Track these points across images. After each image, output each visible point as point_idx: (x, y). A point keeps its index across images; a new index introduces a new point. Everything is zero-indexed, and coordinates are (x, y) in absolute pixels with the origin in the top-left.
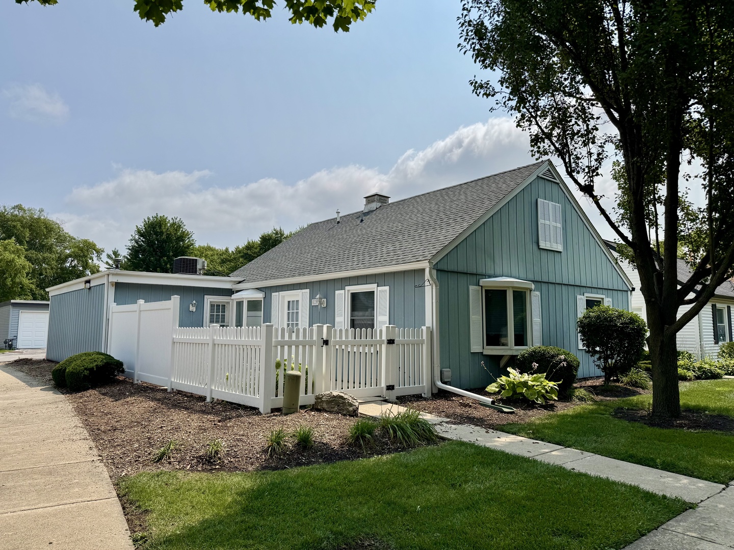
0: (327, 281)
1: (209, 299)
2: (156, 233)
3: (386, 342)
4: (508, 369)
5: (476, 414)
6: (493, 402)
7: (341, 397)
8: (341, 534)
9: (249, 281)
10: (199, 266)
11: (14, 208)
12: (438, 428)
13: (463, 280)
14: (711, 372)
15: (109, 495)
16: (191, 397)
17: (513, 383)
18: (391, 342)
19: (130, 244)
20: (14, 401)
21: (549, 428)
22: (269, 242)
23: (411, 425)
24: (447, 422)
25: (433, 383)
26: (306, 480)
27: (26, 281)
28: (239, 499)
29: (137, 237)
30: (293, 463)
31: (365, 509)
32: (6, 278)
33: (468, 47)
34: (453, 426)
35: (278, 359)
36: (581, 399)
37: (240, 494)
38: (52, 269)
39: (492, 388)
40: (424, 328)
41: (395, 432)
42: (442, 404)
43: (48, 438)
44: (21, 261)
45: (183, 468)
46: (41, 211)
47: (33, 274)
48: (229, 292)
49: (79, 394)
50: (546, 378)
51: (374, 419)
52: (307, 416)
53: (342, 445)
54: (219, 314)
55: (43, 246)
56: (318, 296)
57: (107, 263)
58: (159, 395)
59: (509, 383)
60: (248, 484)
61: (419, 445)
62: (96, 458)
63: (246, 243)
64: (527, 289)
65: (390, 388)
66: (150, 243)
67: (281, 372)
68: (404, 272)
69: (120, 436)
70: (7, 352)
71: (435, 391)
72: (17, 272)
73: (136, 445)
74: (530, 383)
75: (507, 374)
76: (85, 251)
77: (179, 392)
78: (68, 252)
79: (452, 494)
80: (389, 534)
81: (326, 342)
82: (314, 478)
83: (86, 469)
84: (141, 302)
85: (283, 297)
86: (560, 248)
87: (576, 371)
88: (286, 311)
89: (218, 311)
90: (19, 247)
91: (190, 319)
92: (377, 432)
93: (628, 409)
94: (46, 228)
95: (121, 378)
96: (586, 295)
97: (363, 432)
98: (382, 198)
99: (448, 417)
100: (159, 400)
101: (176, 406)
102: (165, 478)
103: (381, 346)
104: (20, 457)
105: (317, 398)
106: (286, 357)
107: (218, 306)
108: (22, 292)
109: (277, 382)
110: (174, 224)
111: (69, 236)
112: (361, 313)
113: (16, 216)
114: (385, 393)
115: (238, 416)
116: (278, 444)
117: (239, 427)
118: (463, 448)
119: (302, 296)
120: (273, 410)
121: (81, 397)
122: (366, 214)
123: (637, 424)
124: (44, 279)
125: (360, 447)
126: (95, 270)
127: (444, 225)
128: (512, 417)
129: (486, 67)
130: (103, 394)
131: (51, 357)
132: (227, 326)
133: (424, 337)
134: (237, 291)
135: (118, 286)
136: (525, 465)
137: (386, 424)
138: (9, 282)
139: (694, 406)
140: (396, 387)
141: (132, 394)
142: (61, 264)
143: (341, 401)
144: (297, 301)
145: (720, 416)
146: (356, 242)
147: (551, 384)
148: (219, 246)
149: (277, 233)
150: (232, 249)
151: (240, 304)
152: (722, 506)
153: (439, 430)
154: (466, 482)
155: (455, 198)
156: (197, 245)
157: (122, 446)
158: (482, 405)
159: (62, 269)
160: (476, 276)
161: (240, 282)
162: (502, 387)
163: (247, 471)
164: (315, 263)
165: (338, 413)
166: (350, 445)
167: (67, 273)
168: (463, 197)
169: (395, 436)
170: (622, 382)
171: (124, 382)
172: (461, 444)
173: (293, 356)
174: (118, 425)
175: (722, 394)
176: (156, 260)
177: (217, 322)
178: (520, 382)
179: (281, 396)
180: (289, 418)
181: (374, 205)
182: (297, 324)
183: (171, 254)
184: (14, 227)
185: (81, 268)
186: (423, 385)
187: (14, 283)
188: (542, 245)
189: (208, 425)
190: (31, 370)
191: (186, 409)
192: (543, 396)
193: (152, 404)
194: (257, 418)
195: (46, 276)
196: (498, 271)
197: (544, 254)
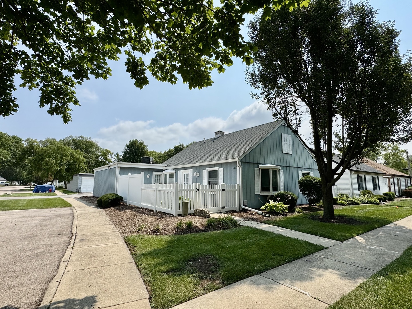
0: (199, 166)
1: (154, 173)
2: (134, 146)
3: (221, 190)
4: (269, 200)
5: (255, 217)
6: (262, 213)
7: (204, 211)
8: (200, 253)
9: (169, 166)
10: (151, 160)
11: (79, 137)
12: (239, 222)
13: (252, 166)
14: (355, 202)
15: (122, 242)
16: (149, 210)
17: (271, 206)
18: (223, 190)
19: (124, 151)
20: (84, 211)
21: (281, 222)
22: (178, 149)
23: (229, 220)
24: (243, 220)
25: (240, 206)
26: (190, 238)
27: (84, 166)
28: (166, 243)
29: (126, 148)
30: (185, 233)
31: (209, 247)
32: (76, 164)
33: (249, 81)
34: (246, 221)
35: (180, 196)
36: (298, 212)
37: (167, 242)
38: (93, 161)
39: (263, 208)
40: (236, 184)
41: (223, 223)
42: (243, 214)
43: (98, 224)
44: (82, 158)
45: (147, 234)
46: (90, 138)
47: (86, 163)
48: (162, 170)
49: (107, 209)
50: (283, 204)
51: (216, 219)
52: (191, 217)
53: (203, 227)
54: (158, 179)
55: (90, 152)
56: (196, 172)
57: (114, 158)
58: (137, 210)
59: (269, 206)
60: (169, 239)
61: (231, 227)
62: (116, 231)
63: (168, 150)
64: (278, 169)
65: (223, 208)
66: (131, 150)
67: (181, 201)
68: (229, 163)
69: (124, 223)
70: (77, 194)
71: (241, 209)
72: (81, 162)
73: (130, 226)
74: (277, 206)
75: (269, 202)
76: (106, 153)
77: (144, 208)
78: (99, 154)
79: (240, 242)
80: (216, 254)
81: (198, 190)
82: (192, 237)
83: (113, 234)
84: (130, 174)
85: (183, 172)
86: (291, 153)
87: (296, 201)
88: (184, 178)
89: (158, 178)
90: (81, 152)
91: (148, 181)
92: (216, 223)
93: (315, 216)
94: (91, 145)
95: (122, 203)
96: (302, 171)
97: (211, 222)
98: (222, 133)
99: (244, 218)
100: (137, 211)
101: (143, 213)
102: (141, 237)
103: (219, 191)
104: (90, 230)
105: (195, 211)
106: (183, 195)
107: (158, 176)
108: (82, 170)
109: (180, 205)
110: (140, 142)
111: (100, 148)
112: (213, 179)
113: (80, 140)
114: (221, 210)
115: (165, 217)
116: (180, 226)
117: (166, 220)
118: (247, 228)
119: (190, 172)
120: (179, 215)
121: (108, 210)
122: (215, 139)
123: (316, 221)
124: (90, 165)
125: (210, 228)
126: (110, 161)
127: (245, 144)
128: (269, 218)
129: (256, 88)
130: (116, 209)
131: (95, 195)
132: (161, 184)
133: (237, 188)
134: (165, 170)
135: (121, 168)
136: (269, 234)
137: (219, 220)
138: (77, 166)
139: (342, 215)
140: (225, 207)
141: (126, 209)
142: (97, 159)
143: (204, 212)
144: (188, 174)
145: (351, 219)
146: (211, 151)
147: (286, 206)
148: (158, 151)
149: (181, 146)
150: (163, 152)
151: (166, 175)
152: (337, 248)
153: (240, 223)
154: (246, 239)
155: (250, 133)
156: (149, 151)
157: (125, 227)
158: (258, 214)
159: (97, 161)
160: (257, 164)
161: (166, 166)
162: (266, 207)
163: (169, 235)
164: (195, 159)
165: (202, 216)
166: (206, 227)
167: (99, 162)
168: (253, 133)
169: (223, 225)
170: (317, 206)
171: (123, 205)
172: (247, 227)
173: (186, 195)
174: (123, 220)
175: (356, 211)
176: (133, 157)
177: (157, 182)
178: (274, 205)
179: (181, 210)
180: (184, 218)
181: (219, 135)
182: (188, 183)
183: (139, 154)
184: (80, 144)
185: (104, 161)
186: (236, 207)
187: (79, 166)
188: (284, 152)
189: (155, 219)
190: (88, 200)
191: (147, 214)
192: (282, 211)
193: (134, 212)
194: (172, 217)
195: (91, 164)
196: (266, 162)
197: (285, 155)
